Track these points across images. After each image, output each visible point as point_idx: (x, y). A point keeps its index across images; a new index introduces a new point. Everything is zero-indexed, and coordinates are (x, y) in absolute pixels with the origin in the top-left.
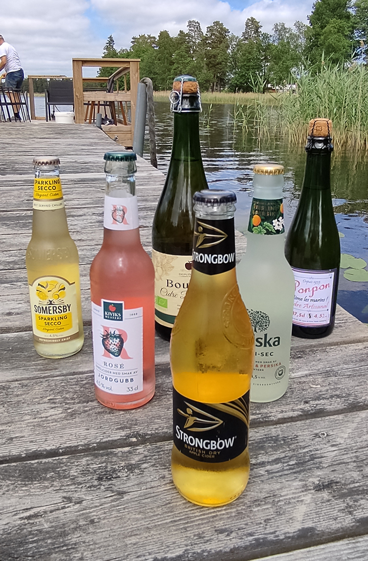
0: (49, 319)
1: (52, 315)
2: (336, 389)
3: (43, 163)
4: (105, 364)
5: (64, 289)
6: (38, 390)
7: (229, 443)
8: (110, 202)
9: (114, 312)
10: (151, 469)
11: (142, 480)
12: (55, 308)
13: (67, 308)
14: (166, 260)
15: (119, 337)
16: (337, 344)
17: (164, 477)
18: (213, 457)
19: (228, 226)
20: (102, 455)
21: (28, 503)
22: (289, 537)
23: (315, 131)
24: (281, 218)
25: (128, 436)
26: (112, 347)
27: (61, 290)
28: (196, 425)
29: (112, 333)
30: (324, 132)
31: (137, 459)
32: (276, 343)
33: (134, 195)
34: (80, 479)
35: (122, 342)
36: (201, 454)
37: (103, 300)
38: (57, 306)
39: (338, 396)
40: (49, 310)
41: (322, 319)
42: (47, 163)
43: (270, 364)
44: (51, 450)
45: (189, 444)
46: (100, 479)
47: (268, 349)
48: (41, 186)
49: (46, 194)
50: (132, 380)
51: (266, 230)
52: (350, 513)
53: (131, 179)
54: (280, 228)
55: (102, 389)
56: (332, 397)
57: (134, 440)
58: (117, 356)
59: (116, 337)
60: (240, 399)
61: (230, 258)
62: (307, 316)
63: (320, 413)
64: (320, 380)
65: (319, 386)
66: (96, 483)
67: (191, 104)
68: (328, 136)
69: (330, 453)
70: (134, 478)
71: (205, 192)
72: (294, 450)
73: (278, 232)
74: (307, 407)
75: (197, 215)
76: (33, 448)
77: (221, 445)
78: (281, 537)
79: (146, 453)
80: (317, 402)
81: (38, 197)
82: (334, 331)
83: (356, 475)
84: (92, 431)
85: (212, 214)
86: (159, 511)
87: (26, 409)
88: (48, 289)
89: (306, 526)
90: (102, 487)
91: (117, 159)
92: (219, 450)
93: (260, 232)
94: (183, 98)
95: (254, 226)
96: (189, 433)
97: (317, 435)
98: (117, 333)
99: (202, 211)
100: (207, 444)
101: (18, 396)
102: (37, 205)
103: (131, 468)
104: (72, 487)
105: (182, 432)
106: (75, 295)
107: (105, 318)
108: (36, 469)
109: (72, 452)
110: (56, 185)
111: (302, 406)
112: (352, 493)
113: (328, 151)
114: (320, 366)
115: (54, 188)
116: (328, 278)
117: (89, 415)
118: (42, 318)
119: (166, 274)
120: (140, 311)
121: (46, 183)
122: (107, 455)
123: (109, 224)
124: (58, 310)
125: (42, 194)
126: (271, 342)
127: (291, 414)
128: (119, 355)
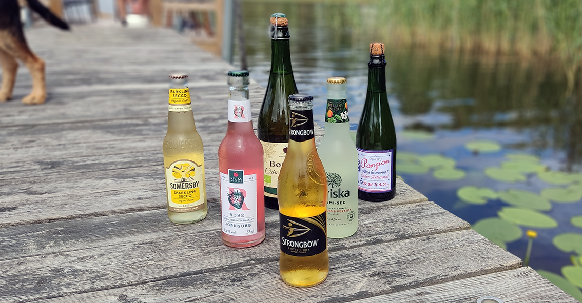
0: (182, 193)
1: (185, 190)
2: (391, 229)
3: (177, 78)
4: (231, 215)
5: (194, 170)
6: (178, 242)
7: (315, 243)
8: (232, 104)
9: (237, 178)
10: (267, 275)
11: (261, 280)
12: (187, 184)
13: (196, 184)
14: (269, 147)
15: (241, 194)
16: (397, 204)
17: (275, 278)
18: (305, 252)
19: (309, 114)
20: (233, 271)
21: (188, 295)
22: (352, 296)
23: (373, 51)
24: (346, 112)
25: (249, 261)
26: (235, 202)
27: (192, 170)
28: (295, 233)
29: (236, 192)
30: (379, 52)
31: (256, 271)
32: (347, 195)
33: (248, 98)
34: (220, 283)
35: (243, 198)
36: (298, 251)
37: (229, 170)
38: (189, 183)
39: (392, 232)
40: (183, 186)
41: (385, 186)
42: (180, 78)
43: (344, 210)
44: (197, 271)
45: (291, 247)
46: (232, 282)
47: (341, 199)
48: (175, 94)
49: (180, 100)
50: (250, 225)
51: (336, 119)
52: (389, 284)
53: (246, 89)
54: (346, 118)
55: (229, 234)
56: (387, 233)
57: (254, 262)
58: (239, 208)
59: (238, 195)
60: (320, 215)
61: (311, 132)
62: (374, 184)
63: (379, 242)
64: (381, 225)
65: (381, 228)
66: (231, 283)
67: (284, 34)
68: (382, 55)
69: (381, 260)
70: (255, 280)
71: (296, 95)
72: (359, 260)
73: (344, 121)
74: (370, 239)
75: (291, 109)
76: (184, 271)
77: (310, 244)
78: (347, 296)
79: (262, 268)
80: (377, 236)
81: (173, 103)
82: (395, 197)
83: (396, 269)
84: (224, 260)
85: (300, 107)
86: (274, 292)
87: (172, 253)
88: (182, 170)
89: (362, 290)
90: (235, 285)
91: (237, 75)
92: (309, 248)
93: (333, 121)
94: (278, 29)
95: (329, 118)
96: (290, 239)
97: (374, 253)
98: (239, 191)
99: (294, 106)
100: (301, 244)
101: (164, 246)
102: (173, 109)
103: (253, 275)
104: (216, 286)
105: (286, 240)
106: (201, 175)
107: (230, 182)
108: (189, 280)
109: (213, 271)
110: (186, 93)
111: (367, 239)
112: (391, 276)
113: (383, 65)
114: (383, 217)
115: (185, 96)
116: (387, 156)
117: (219, 252)
118: (177, 192)
119: (270, 157)
120: (254, 176)
121: (179, 92)
122: (236, 270)
123: (232, 118)
124: (189, 186)
125: (176, 100)
126: (343, 194)
127: (359, 243)
128: (241, 207)
